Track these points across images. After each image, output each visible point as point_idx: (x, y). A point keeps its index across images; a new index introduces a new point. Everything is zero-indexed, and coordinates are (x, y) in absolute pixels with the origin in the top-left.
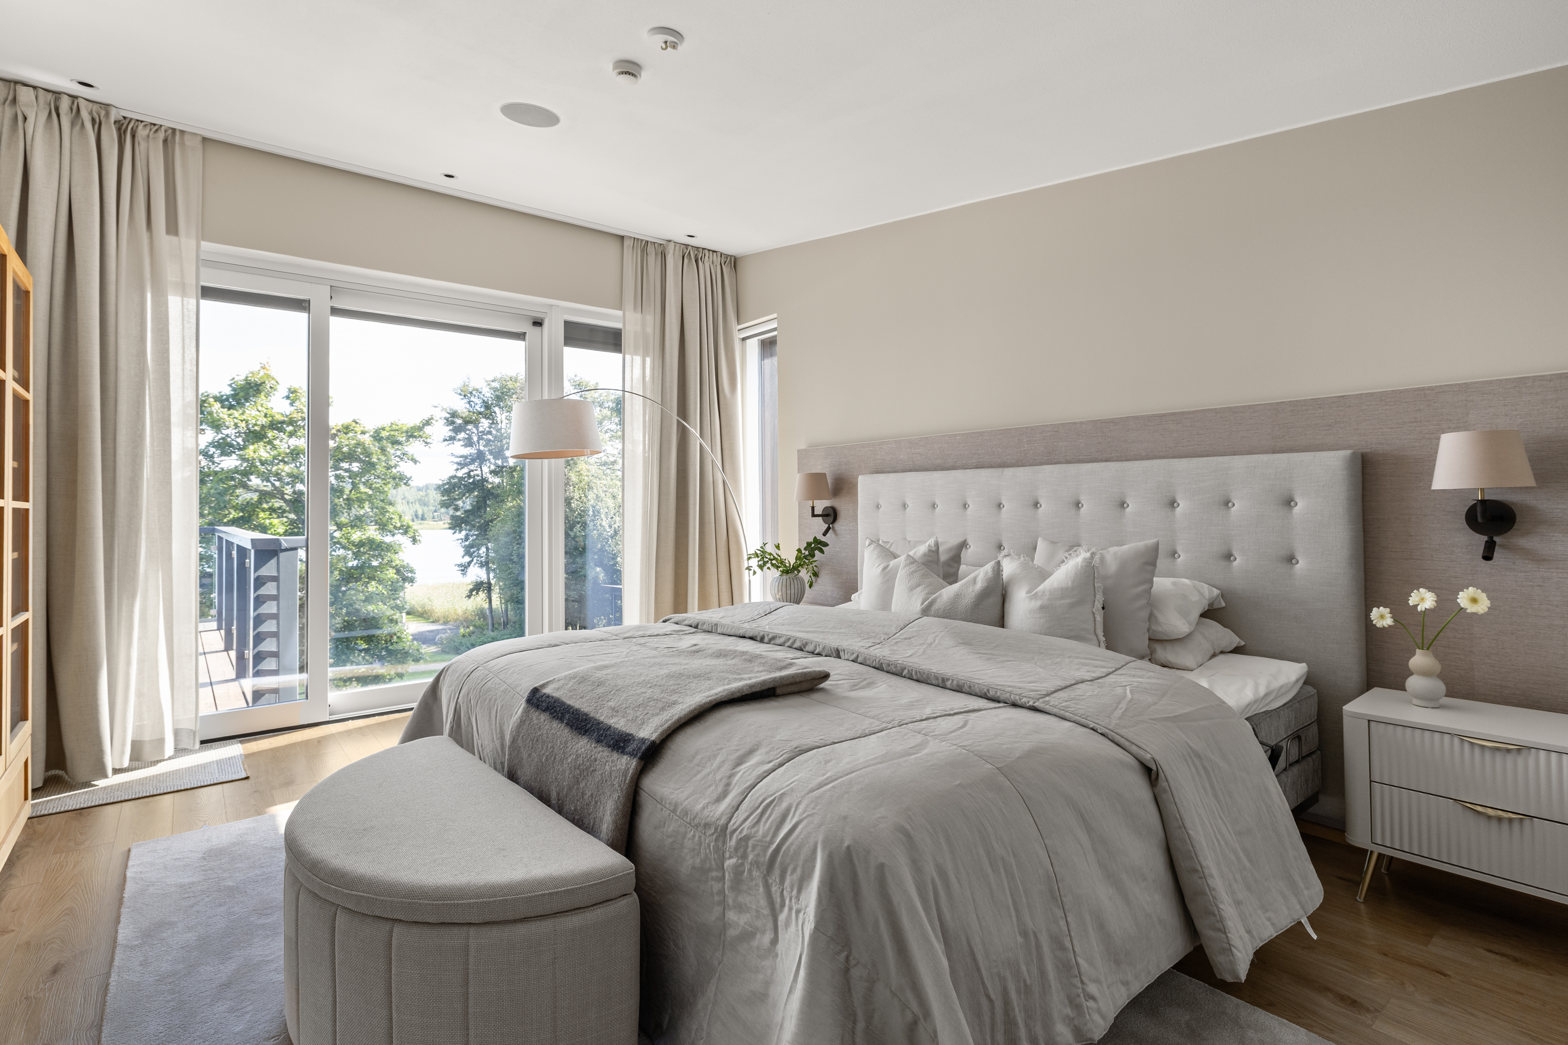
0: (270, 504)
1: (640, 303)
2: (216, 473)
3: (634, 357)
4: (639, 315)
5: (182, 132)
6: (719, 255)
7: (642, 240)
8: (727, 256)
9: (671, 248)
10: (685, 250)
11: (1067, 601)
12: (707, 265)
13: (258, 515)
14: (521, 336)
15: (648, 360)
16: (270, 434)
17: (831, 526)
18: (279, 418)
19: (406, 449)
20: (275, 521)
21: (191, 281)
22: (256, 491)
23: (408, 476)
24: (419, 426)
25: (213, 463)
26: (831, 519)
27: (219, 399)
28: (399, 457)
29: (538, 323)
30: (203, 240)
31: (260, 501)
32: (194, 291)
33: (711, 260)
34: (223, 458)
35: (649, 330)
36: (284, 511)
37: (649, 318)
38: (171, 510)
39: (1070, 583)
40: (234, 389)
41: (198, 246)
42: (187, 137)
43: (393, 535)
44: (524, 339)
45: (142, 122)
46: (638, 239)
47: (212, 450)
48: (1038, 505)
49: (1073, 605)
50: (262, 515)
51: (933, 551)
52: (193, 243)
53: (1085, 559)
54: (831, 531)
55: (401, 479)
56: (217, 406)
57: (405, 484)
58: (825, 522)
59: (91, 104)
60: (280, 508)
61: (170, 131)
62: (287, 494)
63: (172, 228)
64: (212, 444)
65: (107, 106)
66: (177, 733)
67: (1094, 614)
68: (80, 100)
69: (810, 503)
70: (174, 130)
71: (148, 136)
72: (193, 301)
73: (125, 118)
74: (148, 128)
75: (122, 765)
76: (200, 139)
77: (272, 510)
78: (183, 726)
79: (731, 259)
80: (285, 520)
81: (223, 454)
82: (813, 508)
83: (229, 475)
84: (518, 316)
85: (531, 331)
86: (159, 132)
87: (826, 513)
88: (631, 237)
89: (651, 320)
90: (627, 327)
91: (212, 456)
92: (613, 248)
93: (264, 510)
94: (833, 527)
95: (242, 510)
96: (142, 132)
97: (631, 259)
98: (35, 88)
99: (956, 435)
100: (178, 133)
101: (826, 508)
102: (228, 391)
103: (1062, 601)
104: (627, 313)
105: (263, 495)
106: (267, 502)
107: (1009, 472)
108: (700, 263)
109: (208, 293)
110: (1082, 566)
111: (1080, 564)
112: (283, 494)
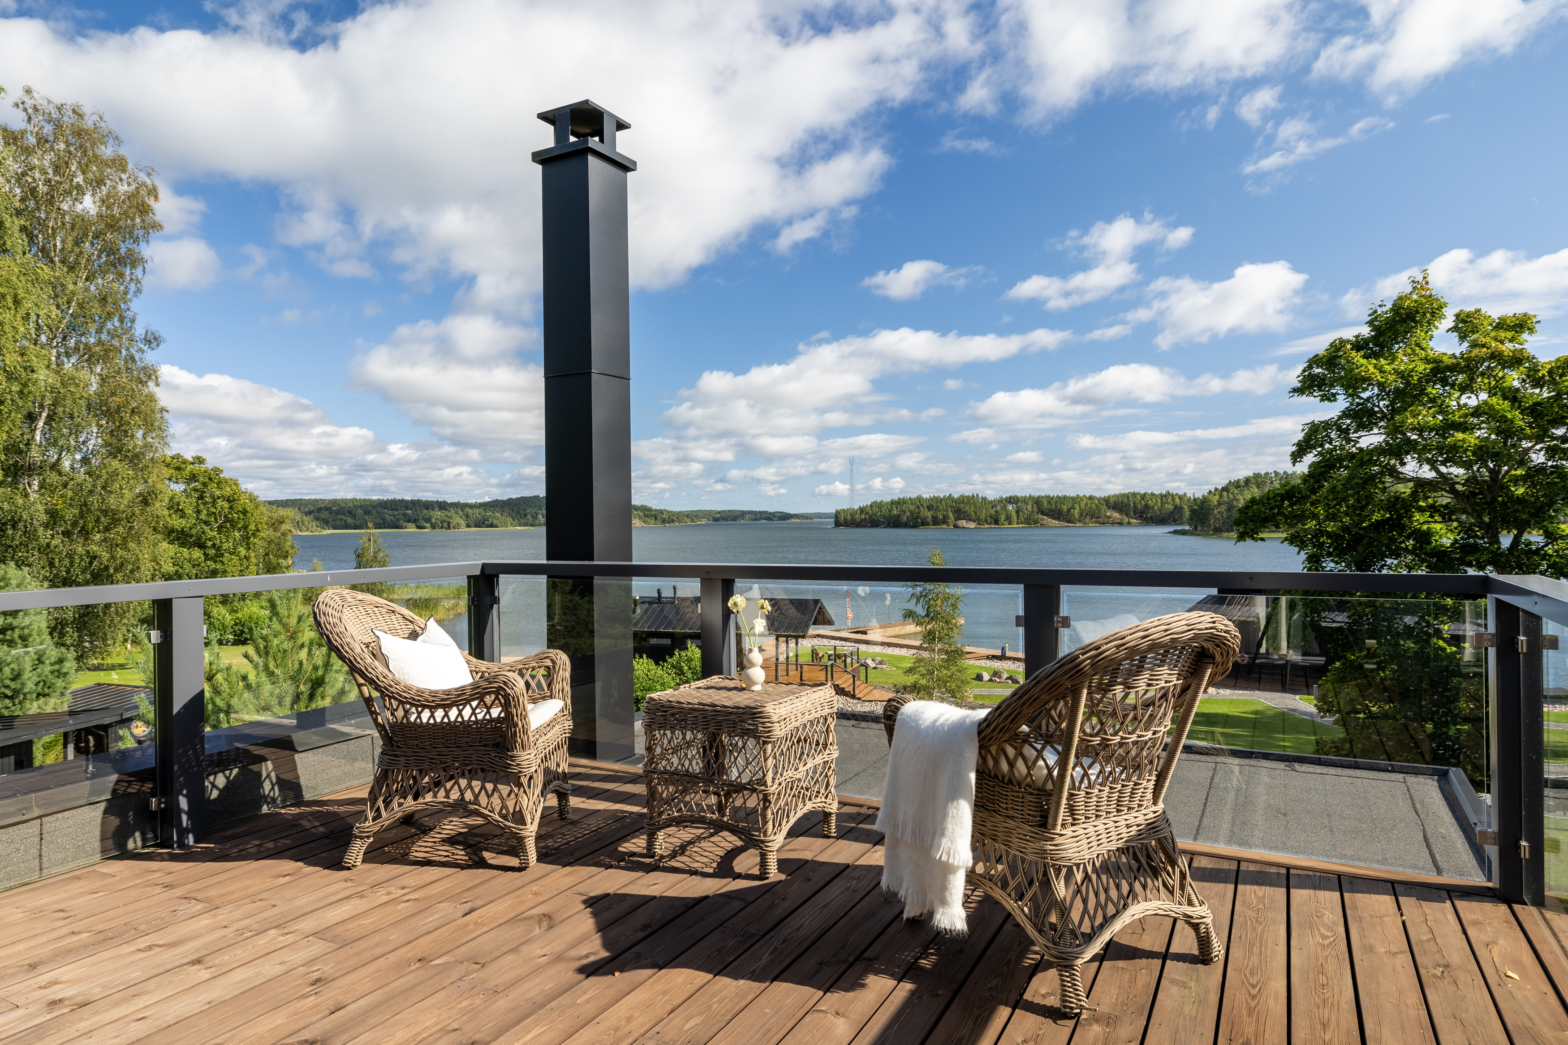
0: (1430, 501)
2: (1352, 456)
13: (1412, 516)
16: (1434, 390)
18: (1447, 361)
22: (1410, 480)
25: (1349, 441)
27: (1359, 345)
31: (1414, 494)
34: (1360, 433)
40: (1375, 328)
47: (1346, 422)
50: (1417, 516)
56: (1358, 358)
60: (1446, 506)
62: (1458, 483)
64: (1345, 414)
77: (1433, 509)
81: (1361, 426)
91: (1346, 431)
93: (1421, 510)
95: (1388, 510)
102: (1366, 331)
105: (1421, 486)
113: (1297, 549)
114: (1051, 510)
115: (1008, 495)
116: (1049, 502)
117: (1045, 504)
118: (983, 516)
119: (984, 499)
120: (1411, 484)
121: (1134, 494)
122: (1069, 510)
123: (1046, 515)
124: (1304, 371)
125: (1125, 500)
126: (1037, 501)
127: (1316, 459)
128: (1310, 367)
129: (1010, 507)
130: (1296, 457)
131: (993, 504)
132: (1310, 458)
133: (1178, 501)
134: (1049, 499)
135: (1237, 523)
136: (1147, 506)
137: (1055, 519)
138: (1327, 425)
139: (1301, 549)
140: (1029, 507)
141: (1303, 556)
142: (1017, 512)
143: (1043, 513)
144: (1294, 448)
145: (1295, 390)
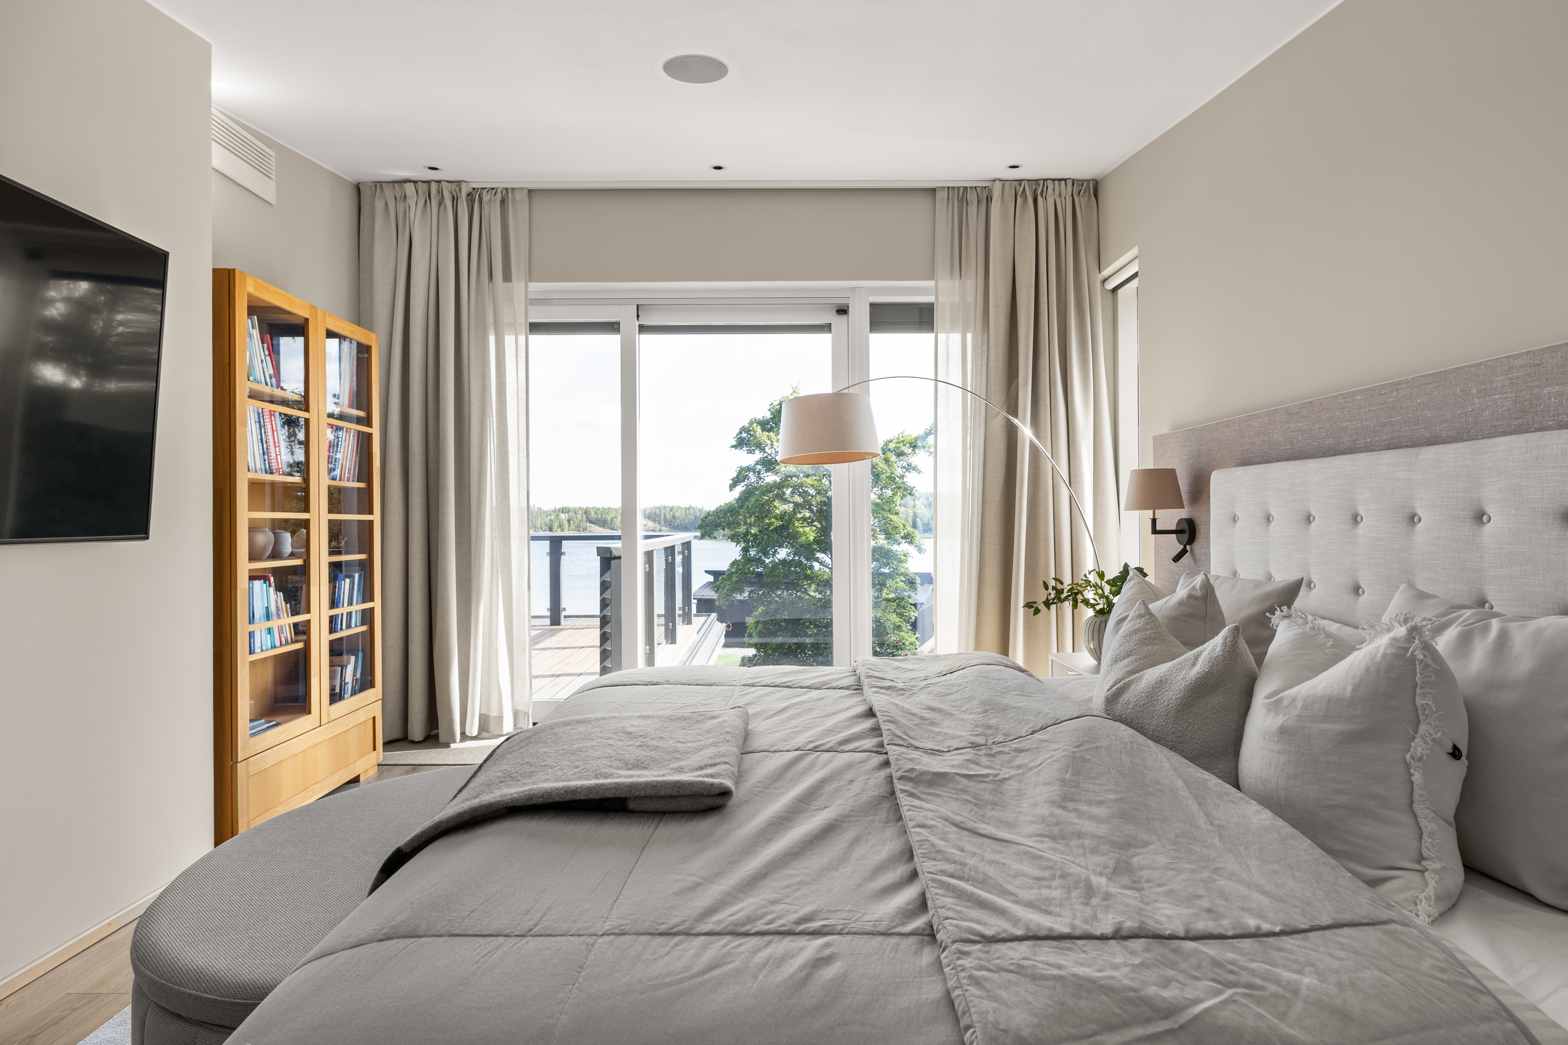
1: (959, 266)
2: (762, 487)
3: (951, 335)
4: (957, 282)
5: (513, 189)
6: (1069, 183)
7: (959, 188)
8: (1082, 182)
9: (997, 187)
10: (1018, 187)
11: (1338, 727)
12: (1050, 201)
13: (794, 524)
14: (826, 328)
15: (969, 336)
17: (1188, 547)
19: (911, 460)
20: (807, 529)
21: (521, 319)
23: (912, 486)
24: (922, 436)
25: (760, 478)
26: (1185, 537)
28: (904, 467)
29: (842, 311)
30: (530, 281)
32: (524, 328)
33: (1057, 192)
34: (768, 474)
35: (970, 298)
36: (813, 521)
37: (970, 284)
38: (509, 521)
39: (1349, 690)
41: (526, 287)
42: (516, 193)
43: (899, 544)
44: (830, 331)
45: (485, 189)
46: (953, 188)
47: (759, 467)
48: (1485, 518)
49: (1349, 739)
50: (797, 524)
51: (1196, 598)
52: (523, 285)
53: (1395, 640)
54: (1188, 555)
55: (906, 490)
56: (759, 431)
57: (910, 494)
58: (1180, 543)
59: (450, 185)
61: (504, 191)
63: (507, 277)
64: (758, 462)
65: (459, 183)
66: (516, 714)
67: (1408, 766)
68: (443, 182)
69: (1149, 514)
70: (507, 189)
71: (490, 200)
72: (522, 338)
73: (474, 189)
74: (490, 192)
75: (472, 734)
76: (526, 192)
77: (804, 519)
78: (521, 708)
79: (1088, 185)
80: (814, 528)
81: (768, 470)
82: (1154, 521)
83: (770, 488)
84: (818, 306)
85: (838, 322)
86: (497, 194)
87: (1180, 528)
88: (944, 187)
89: (972, 284)
90: (941, 299)
91: (759, 473)
92: (922, 205)
94: (1192, 550)
96: (486, 197)
97: (944, 211)
98: (415, 182)
99: (1354, 393)
100: (509, 191)
101: (1180, 521)
102: (768, 415)
103: (1326, 726)
104: (940, 283)
106: (800, 513)
107: (1429, 453)
108: (1040, 200)
109: (536, 328)
110: (1385, 655)
111: (1382, 650)
112: (810, 505)
113: (735, 544)
114: (598, 520)
115: (561, 506)
116: (596, 513)
117: (593, 514)
118: (538, 524)
119: (539, 509)
120: (791, 505)
121: (665, 507)
122: (612, 520)
123: (594, 523)
124: (737, 435)
125: (658, 512)
126: (586, 512)
127: (744, 488)
128: (741, 433)
129: (563, 516)
130: (732, 486)
131: (548, 514)
132: (740, 488)
133: (697, 512)
134: (596, 510)
135: (700, 527)
136: (674, 517)
137: (602, 526)
138: (748, 469)
139: (738, 543)
140: (579, 516)
141: (739, 548)
142: (569, 521)
143: (591, 522)
144: (731, 482)
145: (732, 447)
